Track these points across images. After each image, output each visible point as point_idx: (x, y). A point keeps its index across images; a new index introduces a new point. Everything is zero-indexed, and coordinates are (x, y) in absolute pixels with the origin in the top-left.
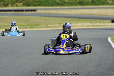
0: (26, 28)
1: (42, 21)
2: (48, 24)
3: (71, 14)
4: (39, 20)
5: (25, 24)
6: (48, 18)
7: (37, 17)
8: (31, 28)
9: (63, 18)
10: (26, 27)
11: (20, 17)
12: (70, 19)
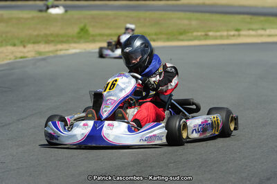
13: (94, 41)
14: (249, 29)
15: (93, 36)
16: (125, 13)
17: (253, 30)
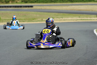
0: (24, 22)
1: (38, 15)
2: (43, 18)
3: (62, 10)
4: (35, 15)
5: (23, 18)
6: (42, 13)
7: (33, 12)
8: (29, 21)
9: (56, 13)
10: (24, 20)
11: (19, 12)
12: (62, 14)
13: (3, 22)
14: (57, 18)
15: (2, 20)
16: (14, 12)
17: (58, 18)
